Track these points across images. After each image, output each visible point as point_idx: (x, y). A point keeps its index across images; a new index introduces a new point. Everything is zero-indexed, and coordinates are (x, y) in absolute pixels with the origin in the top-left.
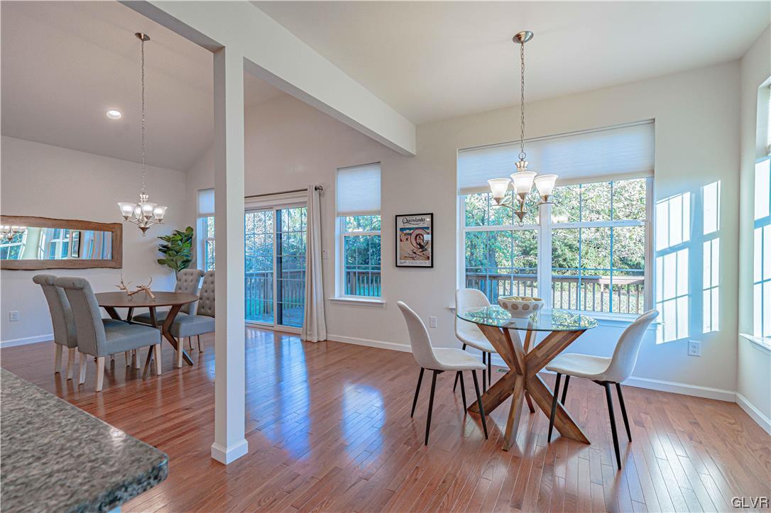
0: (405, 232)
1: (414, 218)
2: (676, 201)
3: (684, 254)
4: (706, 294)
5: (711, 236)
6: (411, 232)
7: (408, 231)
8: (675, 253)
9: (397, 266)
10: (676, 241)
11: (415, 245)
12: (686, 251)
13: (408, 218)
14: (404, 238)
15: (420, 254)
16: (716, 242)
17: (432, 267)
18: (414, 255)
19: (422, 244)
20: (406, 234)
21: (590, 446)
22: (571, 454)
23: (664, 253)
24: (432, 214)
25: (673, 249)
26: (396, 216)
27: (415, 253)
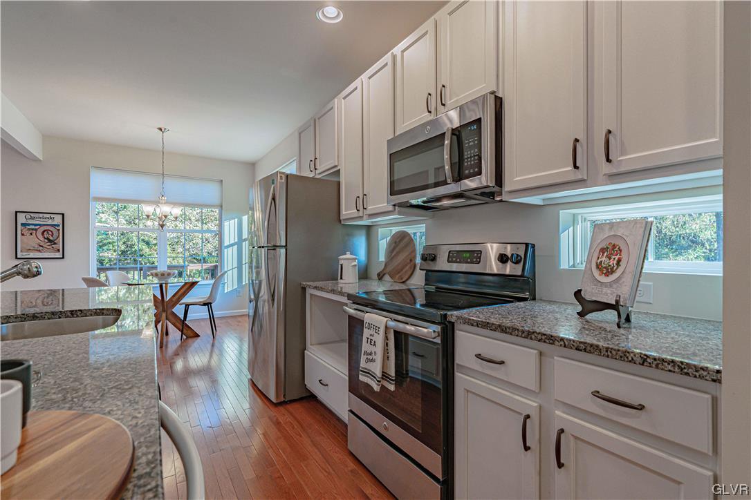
0: (28, 227)
1: (41, 215)
2: (232, 222)
3: (236, 247)
4: (244, 266)
5: (245, 240)
6: (37, 227)
7: (32, 227)
8: (231, 248)
9: (17, 258)
10: (232, 242)
11: (42, 239)
12: (236, 246)
13: (32, 215)
14: (27, 232)
15: (49, 247)
16: (247, 242)
17: (63, 258)
18: (41, 248)
19: (51, 238)
20: (29, 229)
21: (200, 337)
22: (194, 342)
23: (227, 247)
24: (63, 215)
25: (231, 245)
26: (16, 212)
27: (42, 246)
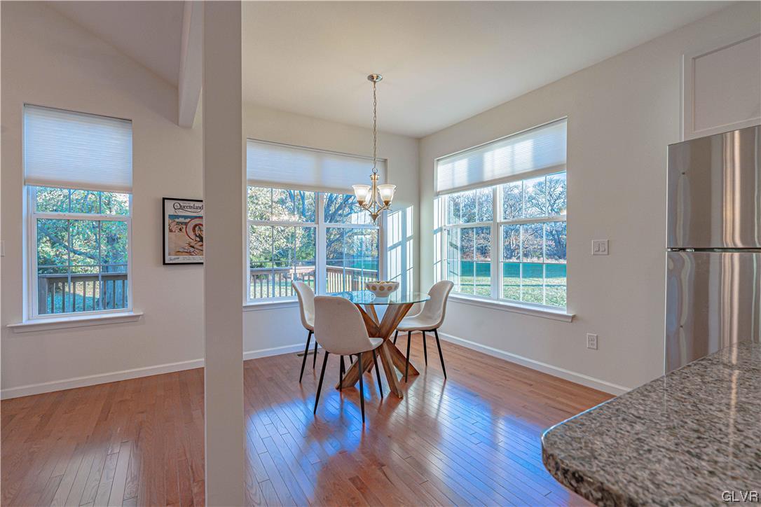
0: (177, 220)
1: (192, 204)
2: (396, 216)
3: (399, 248)
4: (408, 272)
5: (410, 238)
6: (187, 220)
7: (181, 220)
8: (395, 249)
9: (164, 264)
10: (396, 241)
11: (193, 237)
12: (400, 247)
14: (174, 227)
15: (199, 247)
16: (412, 241)
18: (192, 250)
20: (178, 223)
21: (420, 376)
23: (390, 249)
25: (395, 246)
26: (164, 199)
27: (193, 247)
